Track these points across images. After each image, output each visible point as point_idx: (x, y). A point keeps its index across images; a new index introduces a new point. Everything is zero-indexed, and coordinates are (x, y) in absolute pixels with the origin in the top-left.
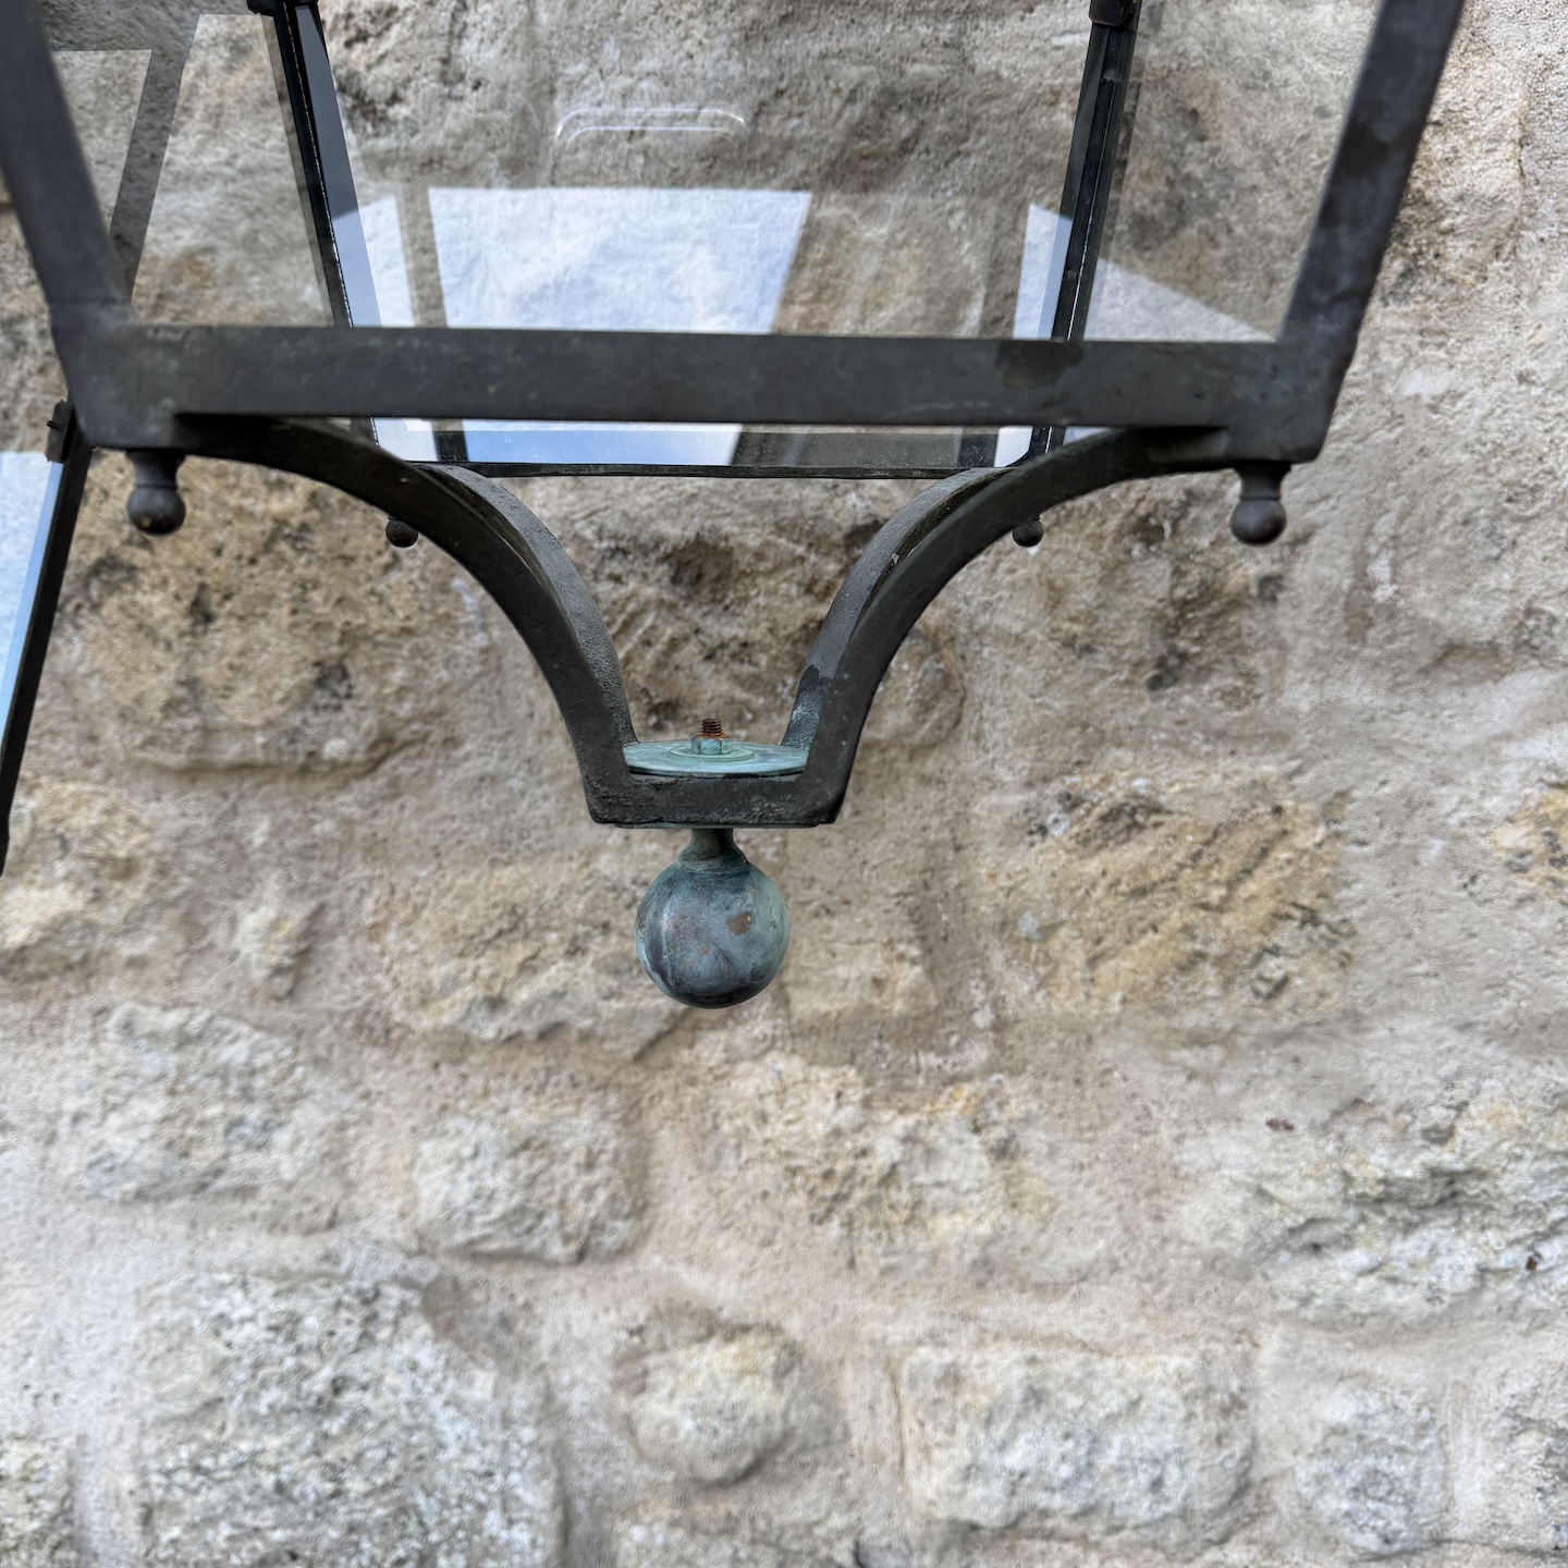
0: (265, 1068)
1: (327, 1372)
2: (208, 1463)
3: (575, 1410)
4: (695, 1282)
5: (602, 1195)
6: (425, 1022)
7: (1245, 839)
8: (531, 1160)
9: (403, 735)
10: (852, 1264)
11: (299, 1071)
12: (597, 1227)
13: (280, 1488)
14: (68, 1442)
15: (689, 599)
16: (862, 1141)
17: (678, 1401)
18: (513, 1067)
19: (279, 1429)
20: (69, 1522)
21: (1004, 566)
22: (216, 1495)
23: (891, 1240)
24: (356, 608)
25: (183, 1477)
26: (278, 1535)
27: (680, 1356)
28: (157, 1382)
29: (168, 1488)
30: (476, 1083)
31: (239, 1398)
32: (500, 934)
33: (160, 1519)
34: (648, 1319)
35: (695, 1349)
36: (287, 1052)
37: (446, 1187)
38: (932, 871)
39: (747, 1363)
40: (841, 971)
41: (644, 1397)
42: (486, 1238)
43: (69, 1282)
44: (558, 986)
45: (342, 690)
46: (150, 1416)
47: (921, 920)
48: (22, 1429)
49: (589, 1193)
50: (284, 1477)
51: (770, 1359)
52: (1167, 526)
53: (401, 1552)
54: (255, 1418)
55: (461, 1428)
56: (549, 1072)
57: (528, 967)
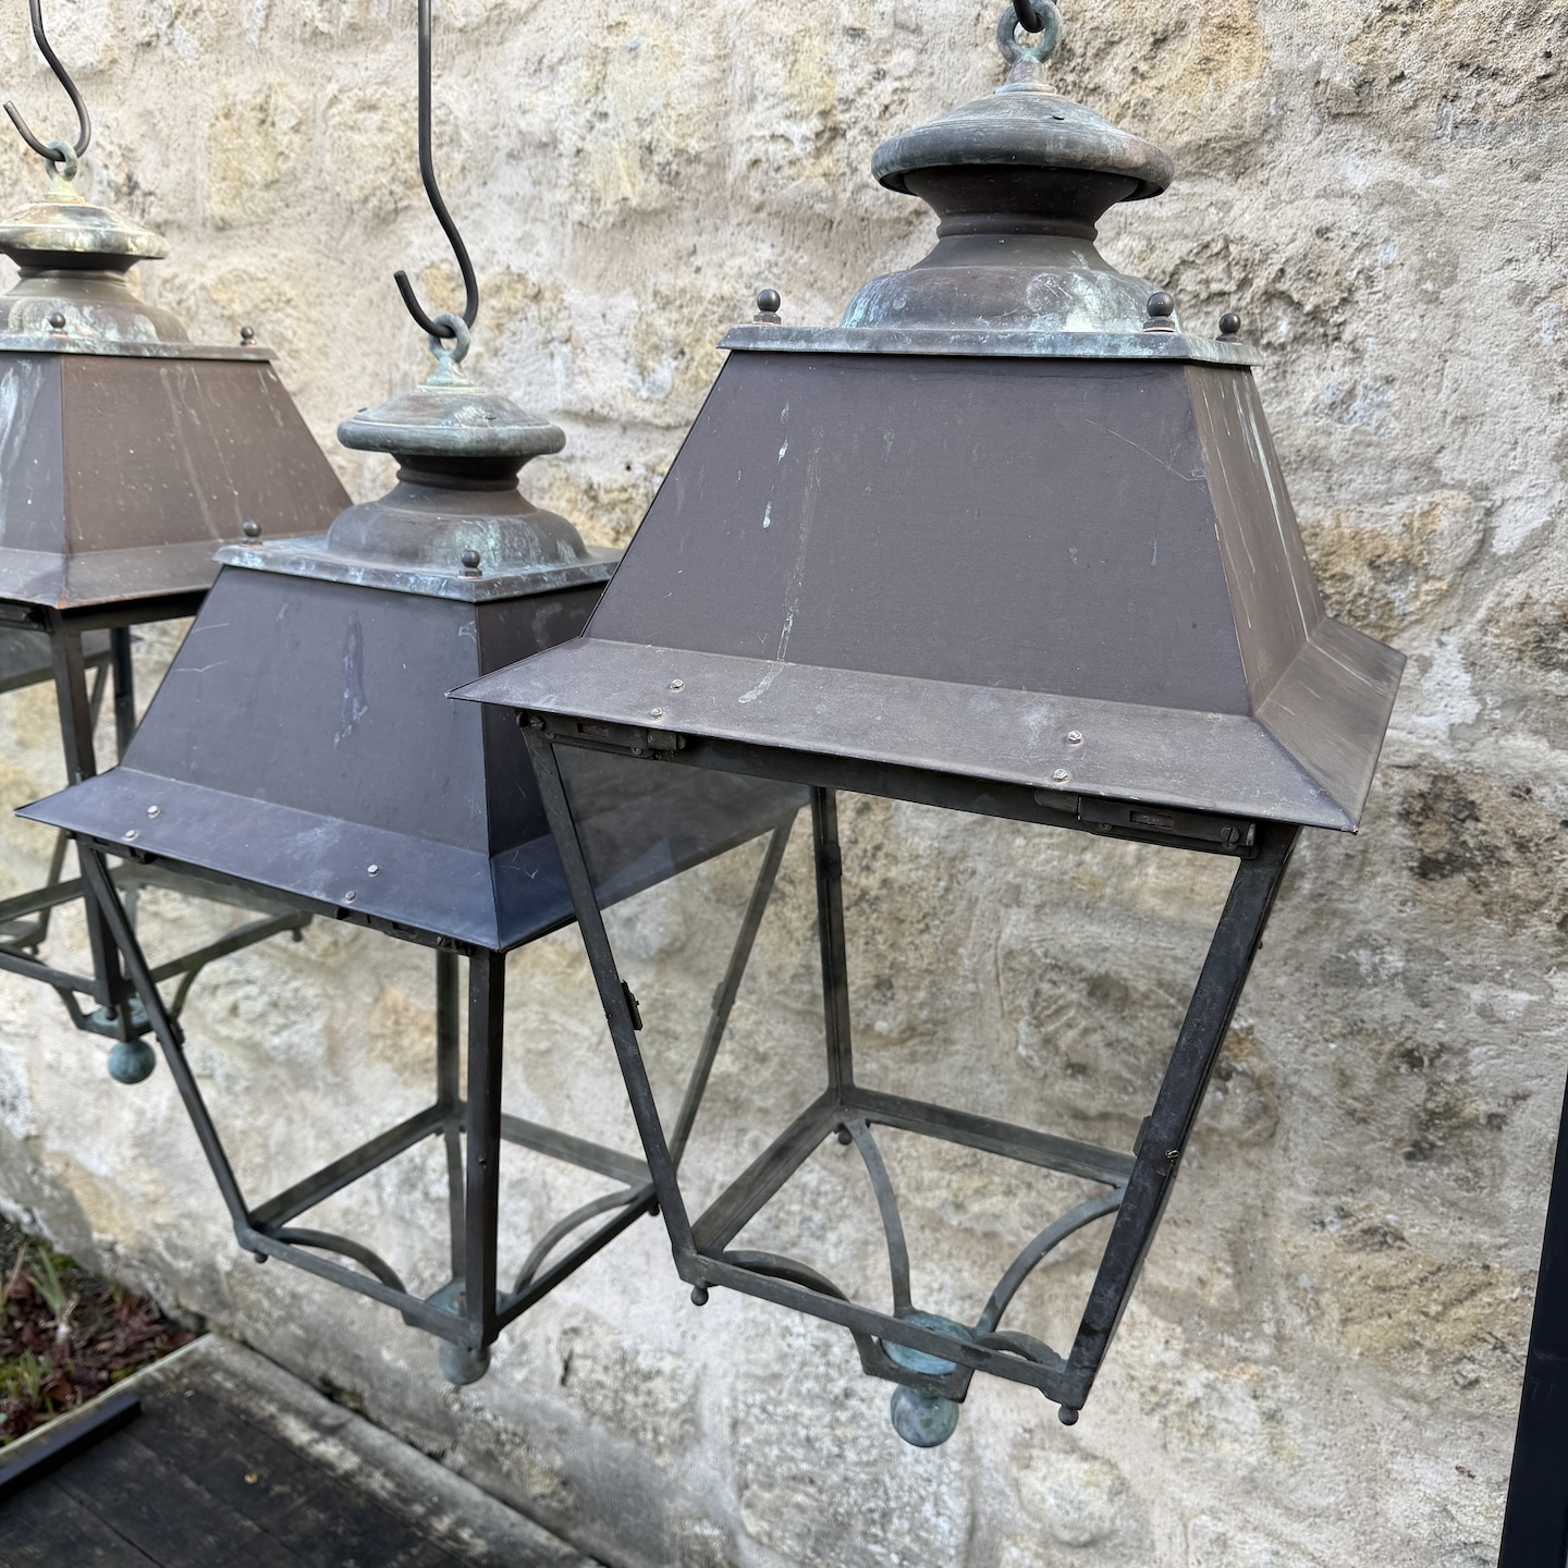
0: (826, 1193)
1: (842, 1383)
2: (770, 1408)
3: (985, 1462)
7: (1460, 1279)
8: (972, 1307)
9: (921, 1029)
10: (1165, 1446)
11: (845, 1201)
13: (808, 1439)
14: (697, 1365)
15: (1099, 1006)
16: (1179, 1376)
17: (1048, 1484)
18: (967, 1246)
19: (812, 1405)
20: (693, 1410)
21: (1310, 1050)
22: (773, 1429)
23: (1191, 1443)
24: (902, 951)
25: (756, 1411)
26: (805, 1466)
28: (748, 1352)
29: (748, 1413)
30: (945, 1247)
31: (791, 1379)
32: (966, 1165)
33: (741, 1430)
34: (1036, 1426)
35: (1062, 1456)
36: (839, 1188)
38: (1245, 1224)
39: (1093, 1479)
40: (1179, 1264)
41: (1027, 1472)
44: (997, 1210)
45: (889, 994)
46: (743, 1369)
47: (1236, 1251)
48: (674, 1348)
50: (813, 1433)
51: (1107, 1482)
52: (1426, 1060)
53: (873, 1505)
54: (799, 1394)
56: (988, 1257)
57: (980, 1193)
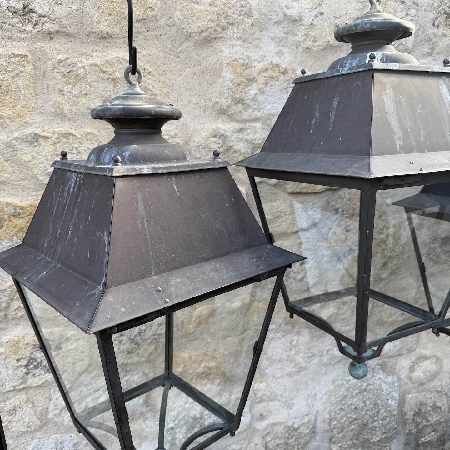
1: (365, 384)
2: (343, 407)
3: (402, 378)
4: (424, 352)
5: (414, 342)
6: (390, 320)
12: (412, 347)
13: (355, 408)
14: (314, 413)
17: (420, 372)
19: (356, 397)
20: (314, 428)
22: (344, 413)
25: (338, 412)
26: (354, 416)
27: (420, 364)
28: (335, 396)
29: (335, 415)
31: (350, 394)
33: (332, 421)
34: (416, 360)
35: (423, 362)
37: (389, 347)
39: (431, 362)
41: (414, 373)
42: (394, 353)
43: (318, 382)
46: (334, 402)
48: (307, 413)
49: (412, 342)
50: (356, 406)
51: (434, 361)
53: (374, 412)
55: (386, 387)
